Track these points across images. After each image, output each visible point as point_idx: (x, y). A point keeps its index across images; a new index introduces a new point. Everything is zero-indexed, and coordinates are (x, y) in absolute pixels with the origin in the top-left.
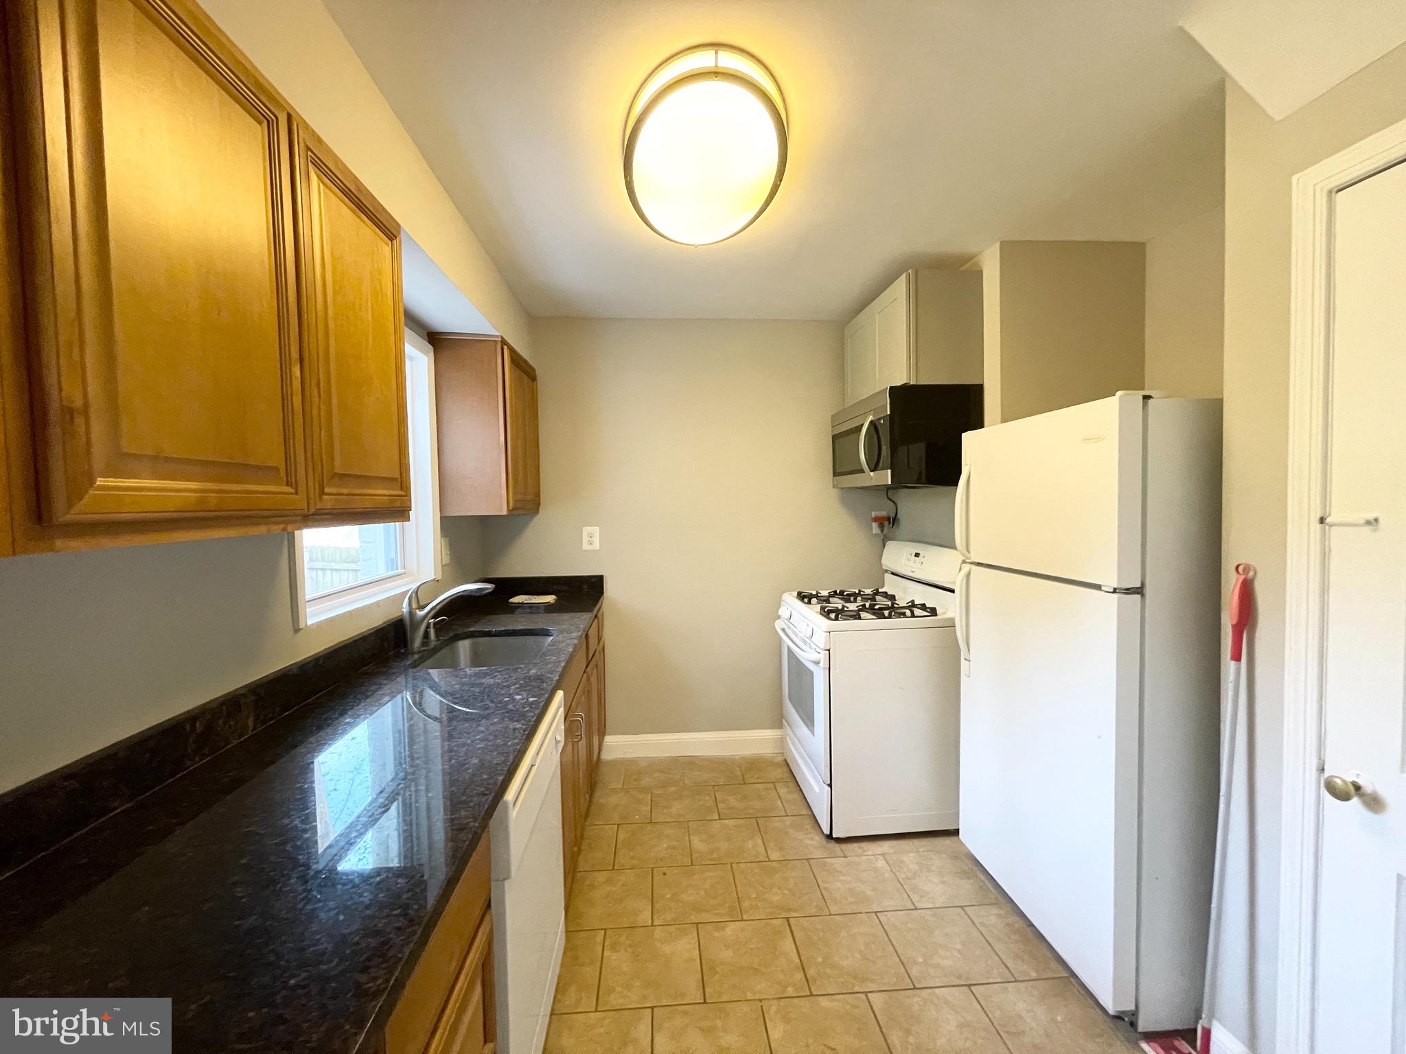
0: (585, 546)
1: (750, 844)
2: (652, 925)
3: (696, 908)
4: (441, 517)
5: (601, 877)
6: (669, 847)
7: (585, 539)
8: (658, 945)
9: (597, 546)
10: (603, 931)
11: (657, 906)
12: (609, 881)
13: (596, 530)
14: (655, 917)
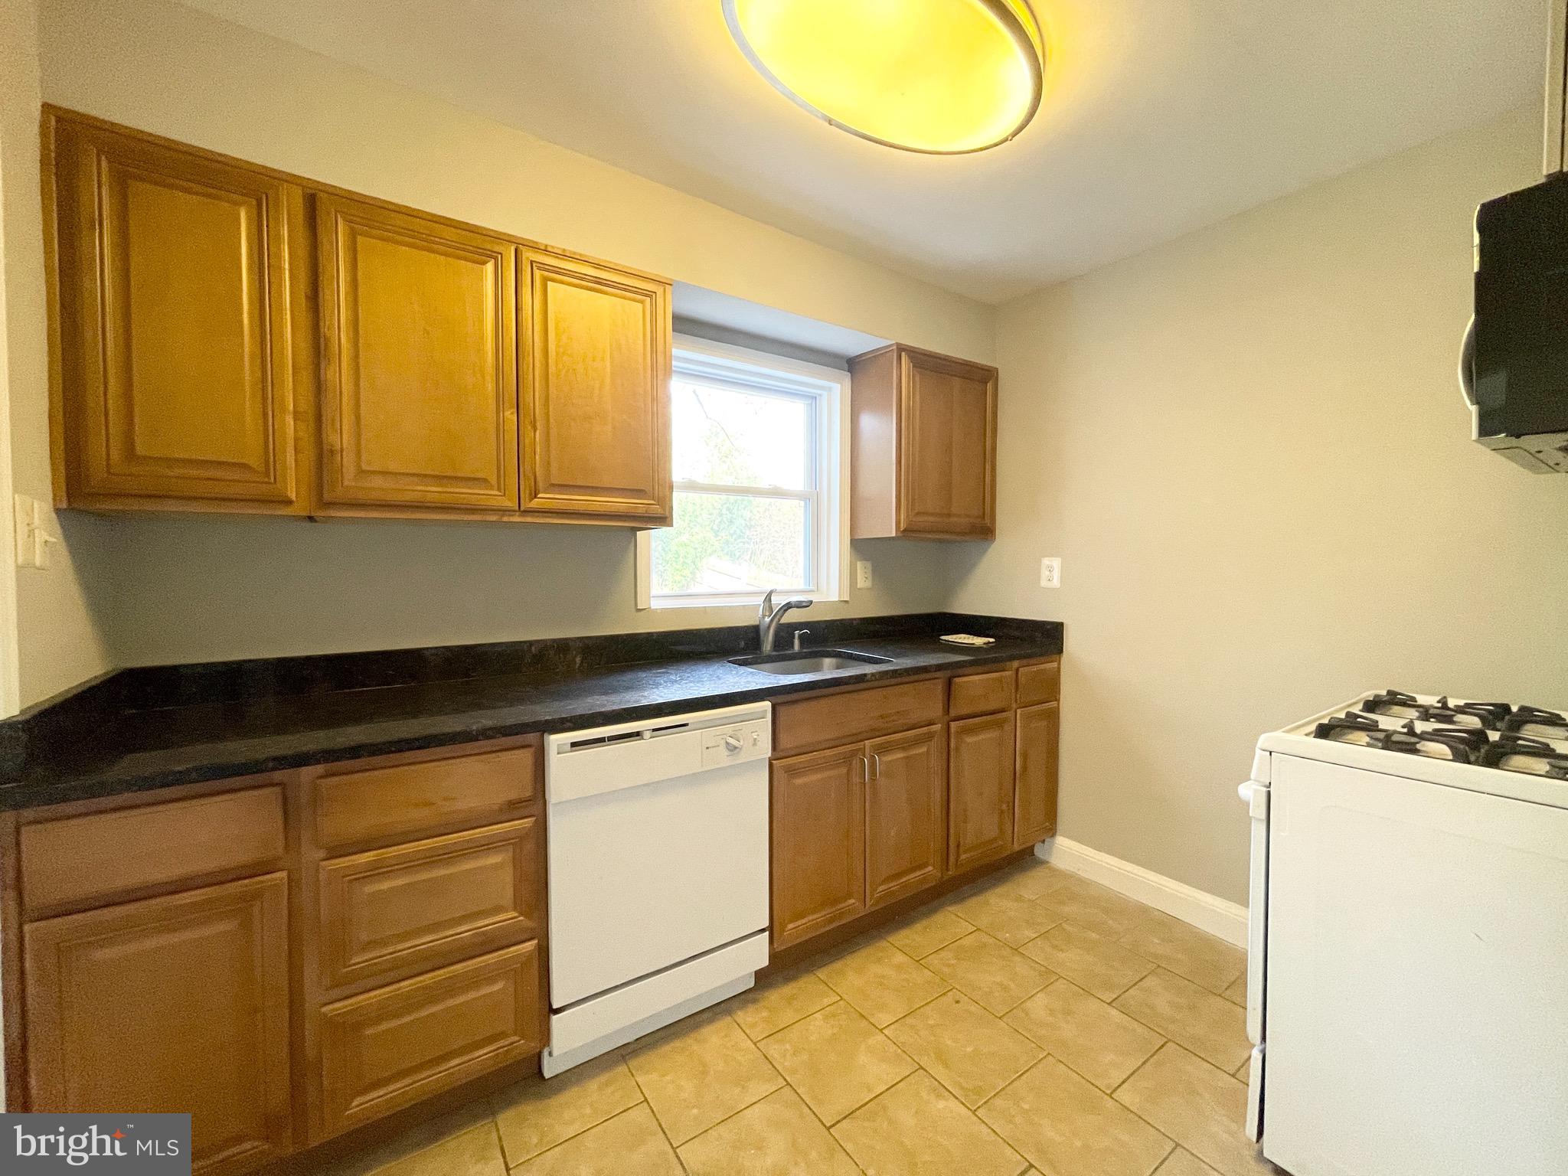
0: (1044, 583)
1: (1109, 1057)
2: (881, 1030)
3: (942, 1057)
4: (851, 540)
5: (899, 958)
6: (1000, 984)
7: (1045, 573)
8: (863, 1046)
9: (1056, 582)
10: (839, 998)
11: (908, 1020)
12: (899, 968)
13: (1056, 563)
14: (893, 1027)
